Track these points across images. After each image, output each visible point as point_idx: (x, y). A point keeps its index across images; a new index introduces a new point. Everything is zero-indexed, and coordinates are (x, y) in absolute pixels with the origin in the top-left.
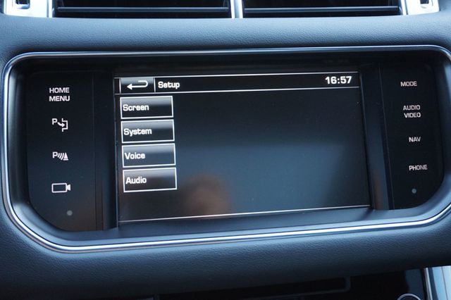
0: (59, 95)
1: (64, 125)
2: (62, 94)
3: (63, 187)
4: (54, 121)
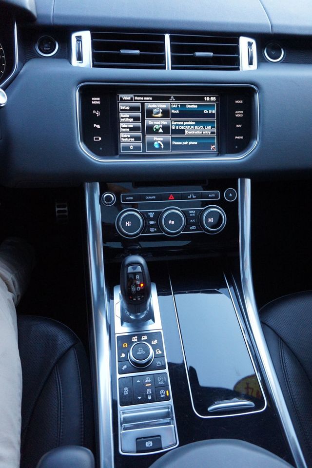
0: (96, 101)
1: (98, 113)
2: (97, 101)
3: (98, 139)
4: (94, 112)
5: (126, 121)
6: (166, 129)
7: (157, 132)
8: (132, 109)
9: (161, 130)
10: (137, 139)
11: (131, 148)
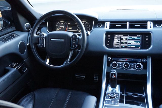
2: (109, 36)
4: (108, 38)
5: (116, 41)
6: (126, 43)
7: (124, 43)
8: (118, 38)
9: (125, 43)
10: (118, 45)
11: (117, 47)
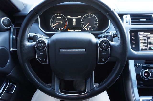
1: (134, 38)
5: (142, 41)
7: (152, 44)
8: (144, 37)
10: (146, 46)
11: (144, 49)
